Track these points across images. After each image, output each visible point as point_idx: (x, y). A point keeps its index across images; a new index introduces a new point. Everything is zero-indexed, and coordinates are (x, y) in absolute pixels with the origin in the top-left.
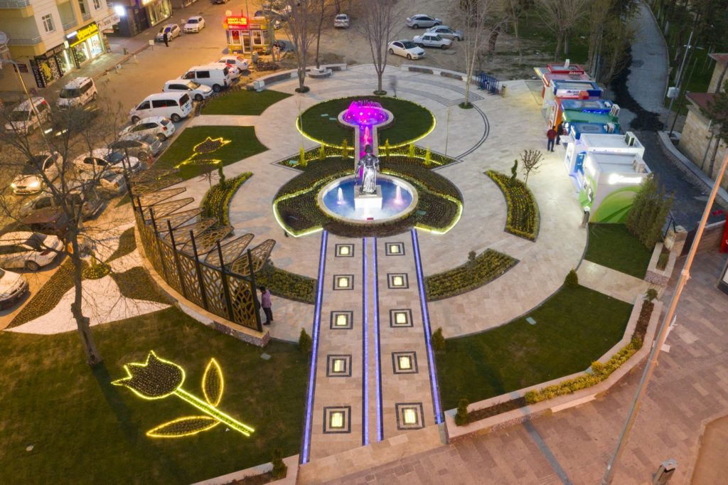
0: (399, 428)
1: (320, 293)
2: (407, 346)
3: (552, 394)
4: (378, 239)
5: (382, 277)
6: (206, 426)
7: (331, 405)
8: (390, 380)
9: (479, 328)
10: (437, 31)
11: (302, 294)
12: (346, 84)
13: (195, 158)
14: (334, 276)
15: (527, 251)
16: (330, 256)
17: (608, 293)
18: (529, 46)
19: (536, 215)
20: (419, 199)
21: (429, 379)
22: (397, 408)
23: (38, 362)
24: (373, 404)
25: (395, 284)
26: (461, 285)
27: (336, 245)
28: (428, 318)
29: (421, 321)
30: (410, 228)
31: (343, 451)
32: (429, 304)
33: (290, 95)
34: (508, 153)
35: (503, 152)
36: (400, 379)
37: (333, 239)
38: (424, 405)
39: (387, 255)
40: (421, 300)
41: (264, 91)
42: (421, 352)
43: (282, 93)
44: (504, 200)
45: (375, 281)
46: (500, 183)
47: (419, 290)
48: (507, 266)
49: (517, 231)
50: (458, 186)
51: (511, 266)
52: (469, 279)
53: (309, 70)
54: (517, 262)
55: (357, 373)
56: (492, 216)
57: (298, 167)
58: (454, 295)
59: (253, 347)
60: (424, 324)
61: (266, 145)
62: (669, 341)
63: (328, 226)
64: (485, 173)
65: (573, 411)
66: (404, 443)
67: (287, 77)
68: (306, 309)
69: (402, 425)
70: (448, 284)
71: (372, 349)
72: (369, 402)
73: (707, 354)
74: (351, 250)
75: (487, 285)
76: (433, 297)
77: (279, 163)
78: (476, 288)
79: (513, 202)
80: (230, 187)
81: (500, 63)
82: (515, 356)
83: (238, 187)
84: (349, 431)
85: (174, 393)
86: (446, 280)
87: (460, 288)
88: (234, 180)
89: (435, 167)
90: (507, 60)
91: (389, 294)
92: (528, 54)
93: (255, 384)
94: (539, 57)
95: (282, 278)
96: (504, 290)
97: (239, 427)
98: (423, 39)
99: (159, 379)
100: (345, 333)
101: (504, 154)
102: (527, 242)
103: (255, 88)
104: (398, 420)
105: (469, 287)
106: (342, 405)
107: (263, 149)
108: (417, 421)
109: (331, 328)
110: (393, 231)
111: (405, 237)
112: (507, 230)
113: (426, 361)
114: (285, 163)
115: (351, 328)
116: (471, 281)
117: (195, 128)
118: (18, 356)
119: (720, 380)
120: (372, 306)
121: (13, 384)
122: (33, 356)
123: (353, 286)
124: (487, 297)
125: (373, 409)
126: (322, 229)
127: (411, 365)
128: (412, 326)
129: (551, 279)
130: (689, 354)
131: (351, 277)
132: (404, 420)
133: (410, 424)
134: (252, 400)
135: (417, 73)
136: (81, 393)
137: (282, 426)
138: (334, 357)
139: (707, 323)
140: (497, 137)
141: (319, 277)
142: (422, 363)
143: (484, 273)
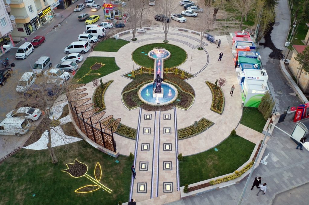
0: (164, 192)
1: (138, 136)
2: (169, 158)
3: (220, 182)
4: (161, 112)
5: (162, 129)
6: (96, 189)
7: (140, 182)
8: (162, 172)
9: (196, 152)
10: (192, 9)
11: (131, 136)
12: (152, 37)
13: (91, 73)
14: (144, 128)
15: (218, 119)
16: (142, 119)
17: (247, 139)
18: (231, 16)
19: (223, 103)
20: (178, 94)
21: (176, 172)
22: (164, 184)
23: (35, 161)
24: (155, 182)
25: (166, 132)
26: (191, 134)
27: (145, 114)
28: (178, 147)
29: (175, 149)
30: (173, 107)
31: (143, 200)
32: (178, 141)
33: (129, 42)
34: (215, 73)
35: (214, 72)
36: (165, 172)
37: (144, 112)
38: (173, 183)
39: (164, 119)
40: (175, 140)
41: (119, 39)
42: (174, 161)
43: (126, 41)
44: (211, 95)
45: (159, 130)
46: (211, 87)
47: (175, 135)
48: (210, 126)
49: (215, 110)
50: (194, 88)
51: (211, 126)
52: (194, 131)
53: (137, 30)
54: (213, 124)
55: (150, 170)
56: (206, 102)
57: (131, 78)
58: (188, 138)
59: (112, 158)
60: (176, 150)
61: (119, 67)
62: (267, 160)
63: (142, 106)
64: (205, 82)
65: (227, 188)
66: (165, 198)
67: (128, 33)
68: (133, 142)
69: (165, 191)
70: (186, 133)
71: (156, 160)
72: (154, 181)
73: (281, 166)
74: (150, 117)
75: (201, 134)
76: (180, 138)
77: (124, 76)
78: (197, 135)
79: (215, 96)
80: (105, 87)
81: (217, 25)
82: (208, 164)
83: (108, 87)
84: (146, 193)
85: (84, 175)
86: (185, 131)
87: (190, 135)
88: (106, 83)
89: (185, 79)
90: (220, 24)
91: (164, 137)
92: (230, 21)
93: (113, 173)
94: (234, 22)
95: (124, 128)
96: (207, 136)
97: (107, 189)
98: (186, 13)
99: (79, 170)
100: (147, 153)
101: (214, 73)
102: (218, 115)
103: (115, 38)
104: (164, 189)
105: (194, 134)
106: (144, 182)
107: (118, 69)
108: (170, 189)
109: (141, 150)
110: (167, 109)
111: (171, 111)
112: (211, 110)
113: (176, 165)
114: (126, 76)
115: (149, 151)
116: (195, 132)
117: (91, 57)
118: (27, 159)
119: (284, 177)
120: (157, 141)
121: (26, 170)
122: (33, 159)
123: (150, 133)
124: (201, 139)
125: (155, 184)
126: (140, 107)
127: (170, 167)
128: (171, 150)
129: (226, 132)
130: (274, 166)
131: (150, 129)
132: (166, 189)
133: (168, 190)
134: (112, 179)
135: (182, 32)
136: (51, 174)
137: (122, 190)
138: (142, 163)
139: (283, 153)
140: (212, 64)
141: (138, 128)
142: (174, 166)
143: (200, 129)
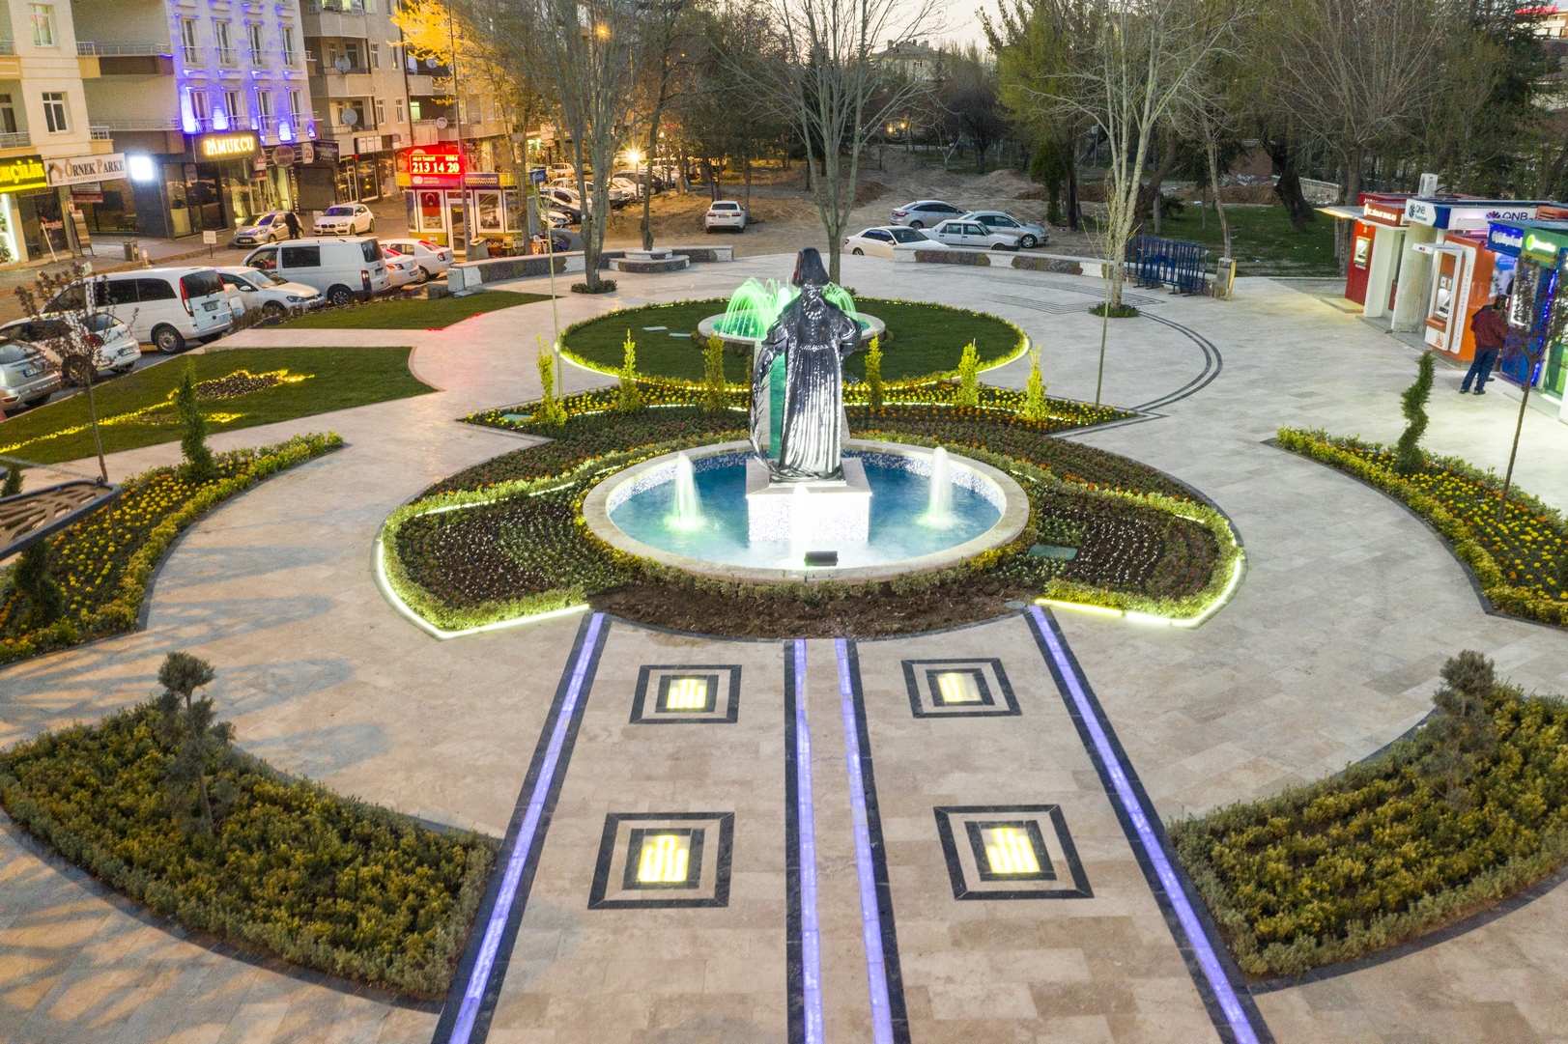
1: (496, 928)
4: (864, 647)
5: (910, 830)
11: (369, 931)
13: (154, 412)
14: (612, 821)
16: (606, 719)
20: (1033, 505)
25: (996, 867)
27: (646, 672)
30: (1019, 604)
32: (1264, 1001)
33: (549, 297)
35: (1302, 395)
37: (635, 645)
39: (918, 714)
40: (1199, 977)
41: (480, 294)
45: (864, 850)
47: (1165, 905)
52: (1467, 837)
53: (621, 254)
56: (1388, 561)
61: (433, 382)
63: (620, 597)
64: (1266, 443)
74: (723, 694)
76: (1279, 954)
77: (463, 420)
80: (229, 476)
87: (1433, 892)
88: (258, 455)
89: (1066, 430)
91: (967, 937)
95: (278, 826)
98: (944, 231)
101: (1307, 401)
103: (455, 290)
105: (1488, 884)
107: (421, 390)
111: (1003, 639)
112: (1497, 608)
114: (482, 420)
116: (1483, 848)
123: (723, 883)
126: (586, 607)
131: (712, 830)
135: (940, 265)
140: (1256, 366)
141: (515, 827)
